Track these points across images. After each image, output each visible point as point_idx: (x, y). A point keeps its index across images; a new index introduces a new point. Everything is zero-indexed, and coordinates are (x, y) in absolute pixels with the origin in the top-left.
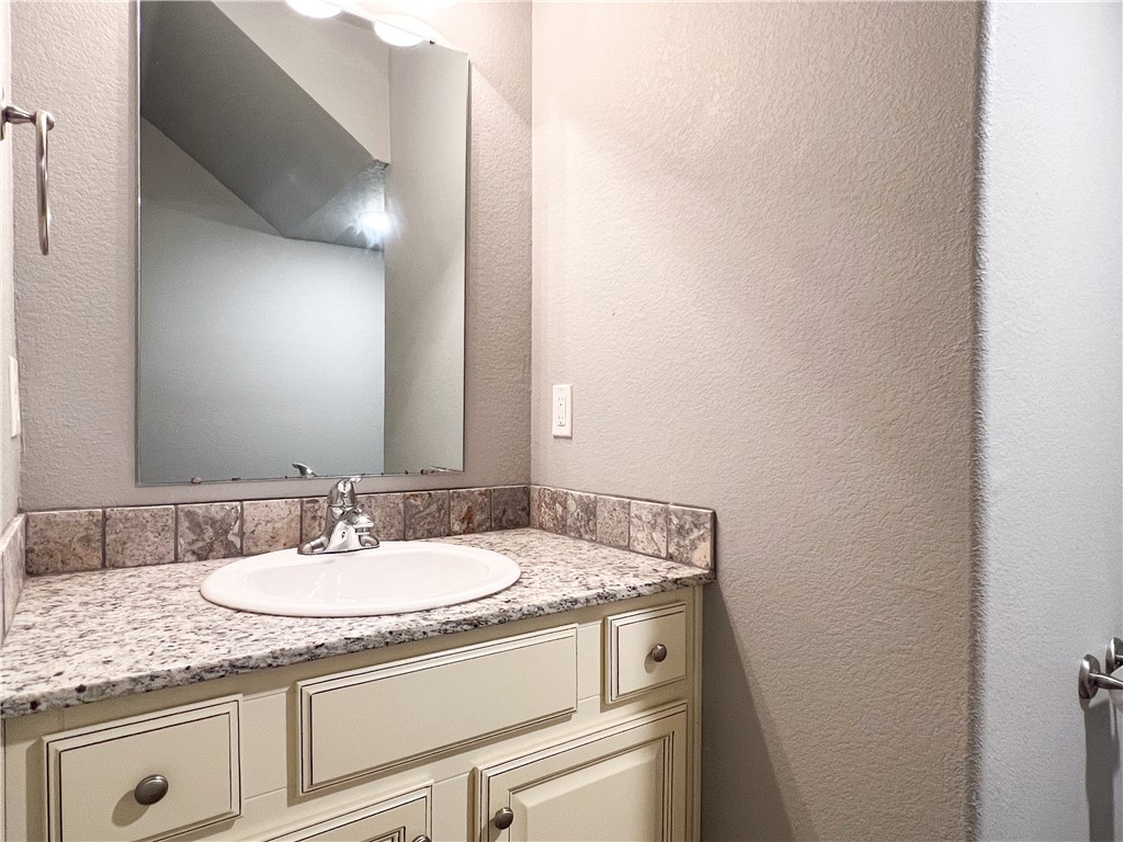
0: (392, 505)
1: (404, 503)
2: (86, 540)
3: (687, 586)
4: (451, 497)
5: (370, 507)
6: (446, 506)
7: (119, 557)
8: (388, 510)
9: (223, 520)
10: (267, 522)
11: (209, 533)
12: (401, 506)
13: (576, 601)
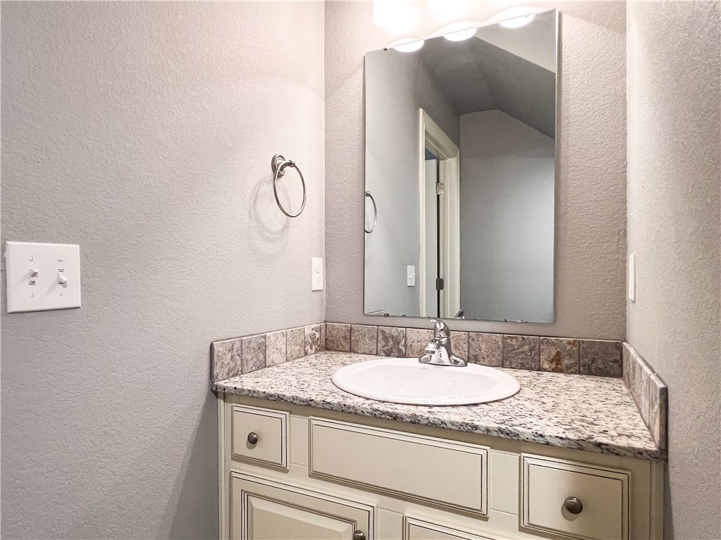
0: (494, 342)
1: (503, 342)
2: (345, 338)
3: (618, 454)
4: (541, 343)
5: (478, 341)
6: (537, 348)
7: (356, 348)
8: (491, 344)
9: (397, 337)
10: (418, 341)
11: (391, 343)
12: (500, 343)
13: (476, 427)
